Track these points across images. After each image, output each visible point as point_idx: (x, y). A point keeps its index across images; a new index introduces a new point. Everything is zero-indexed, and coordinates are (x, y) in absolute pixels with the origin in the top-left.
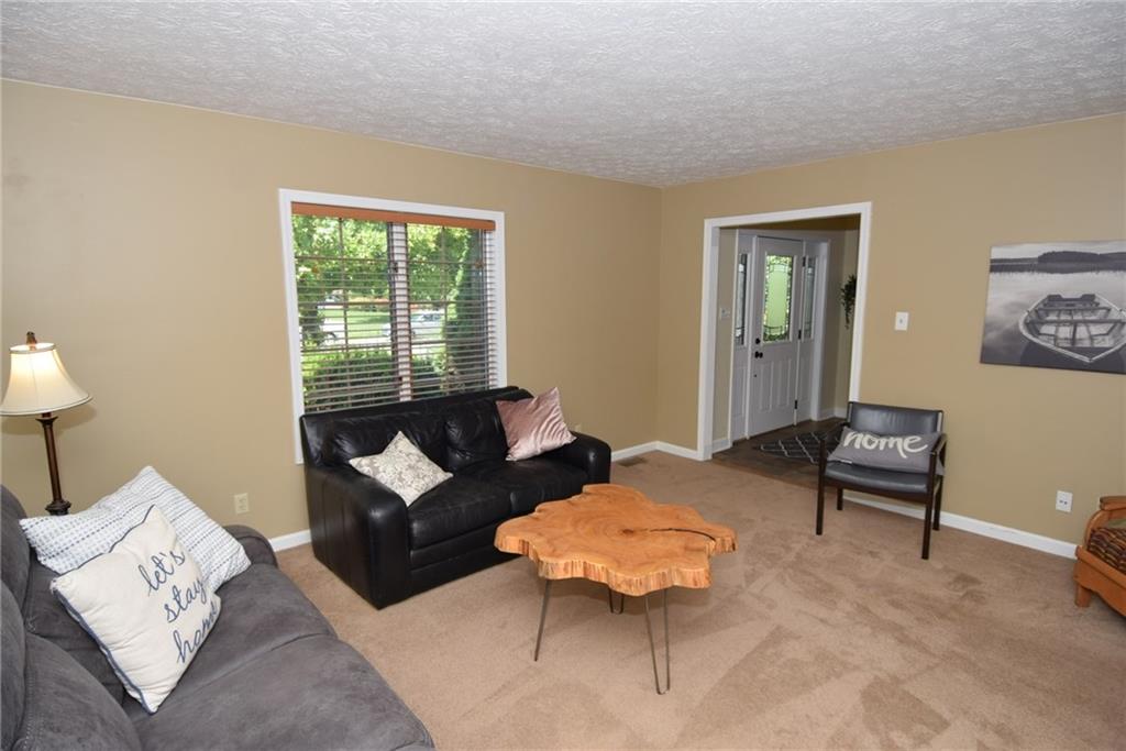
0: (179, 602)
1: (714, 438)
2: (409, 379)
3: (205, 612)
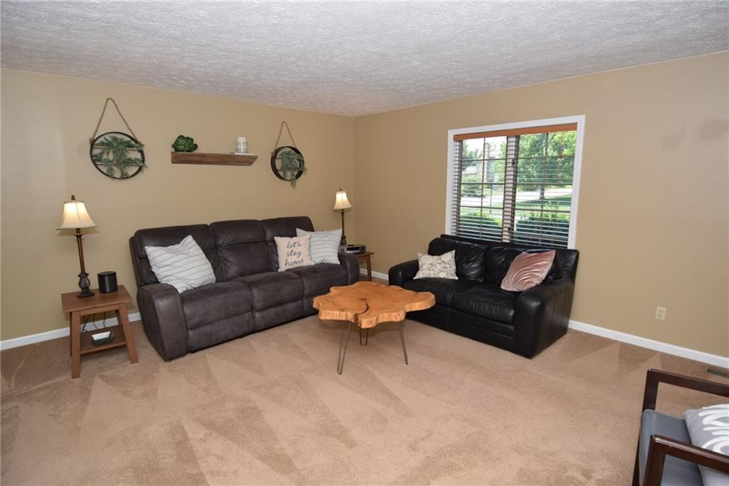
2: (507, 229)
3: (297, 260)
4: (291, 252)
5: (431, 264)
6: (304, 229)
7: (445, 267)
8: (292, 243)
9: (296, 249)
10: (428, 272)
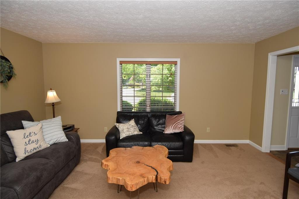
0: (29, 142)
1: (271, 144)
2: (149, 106)
3: (36, 146)
4: (29, 141)
5: (128, 128)
6: (27, 121)
7: (135, 128)
8: (27, 134)
9: (33, 138)
10: (128, 133)
